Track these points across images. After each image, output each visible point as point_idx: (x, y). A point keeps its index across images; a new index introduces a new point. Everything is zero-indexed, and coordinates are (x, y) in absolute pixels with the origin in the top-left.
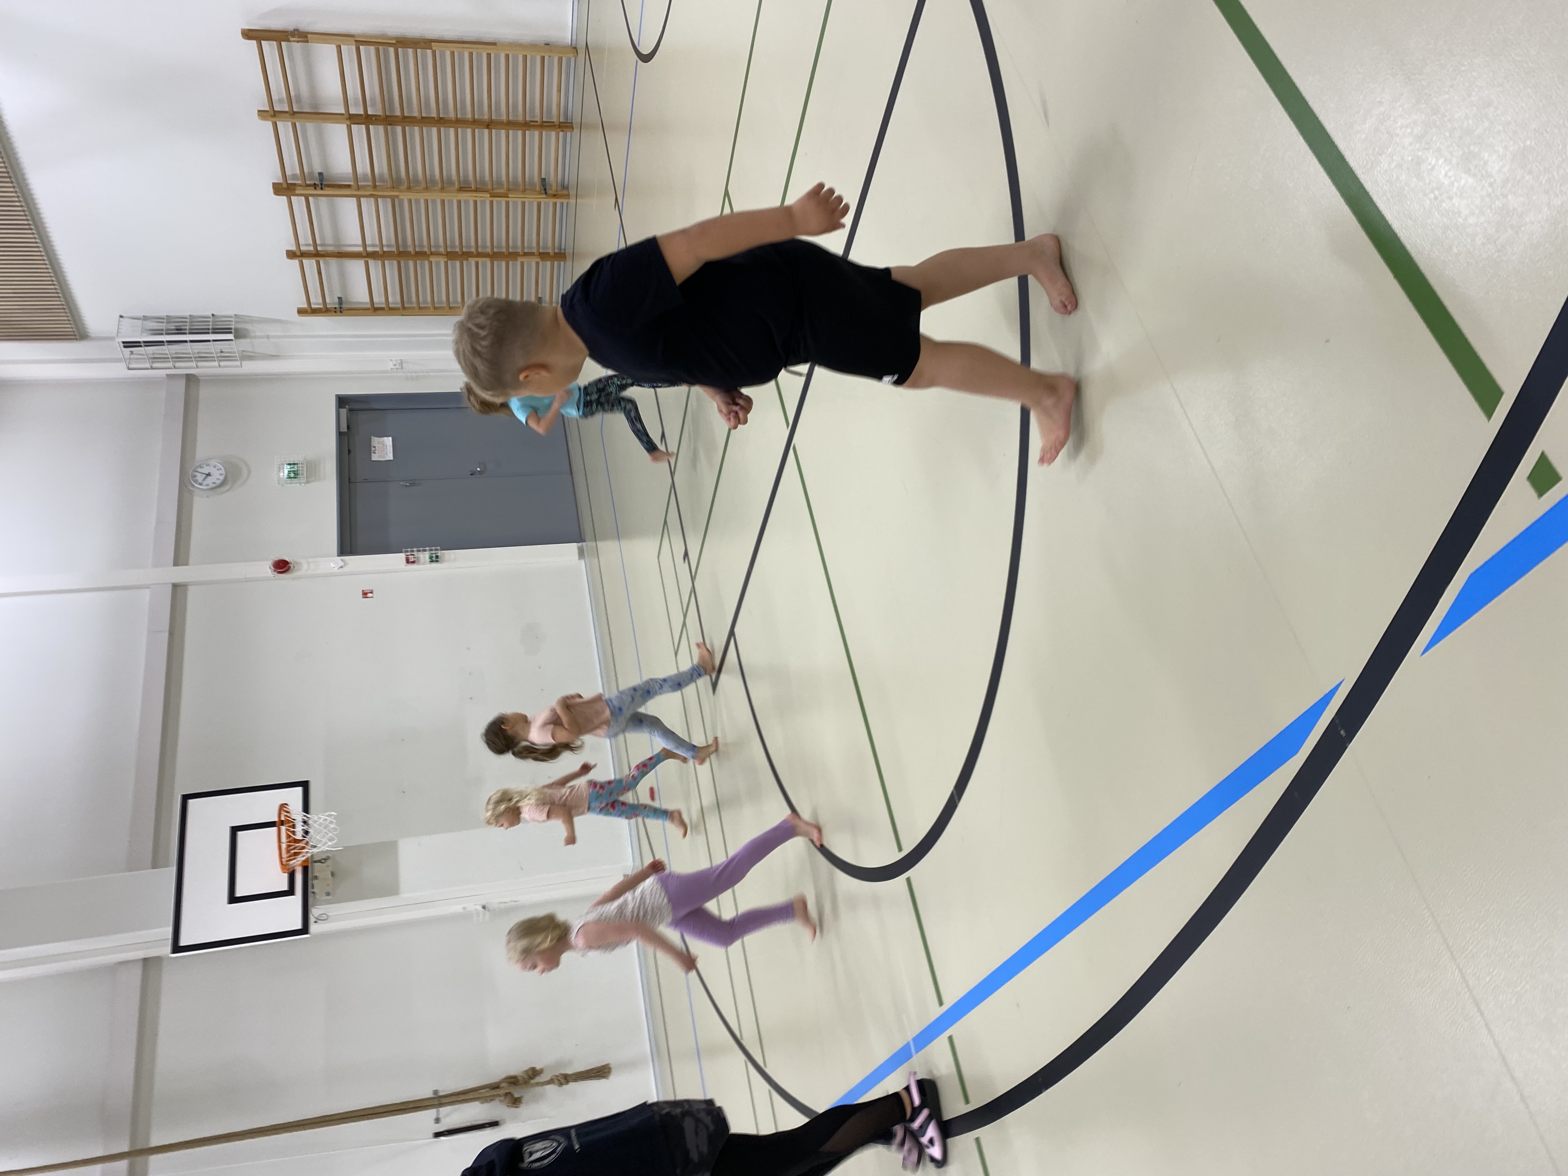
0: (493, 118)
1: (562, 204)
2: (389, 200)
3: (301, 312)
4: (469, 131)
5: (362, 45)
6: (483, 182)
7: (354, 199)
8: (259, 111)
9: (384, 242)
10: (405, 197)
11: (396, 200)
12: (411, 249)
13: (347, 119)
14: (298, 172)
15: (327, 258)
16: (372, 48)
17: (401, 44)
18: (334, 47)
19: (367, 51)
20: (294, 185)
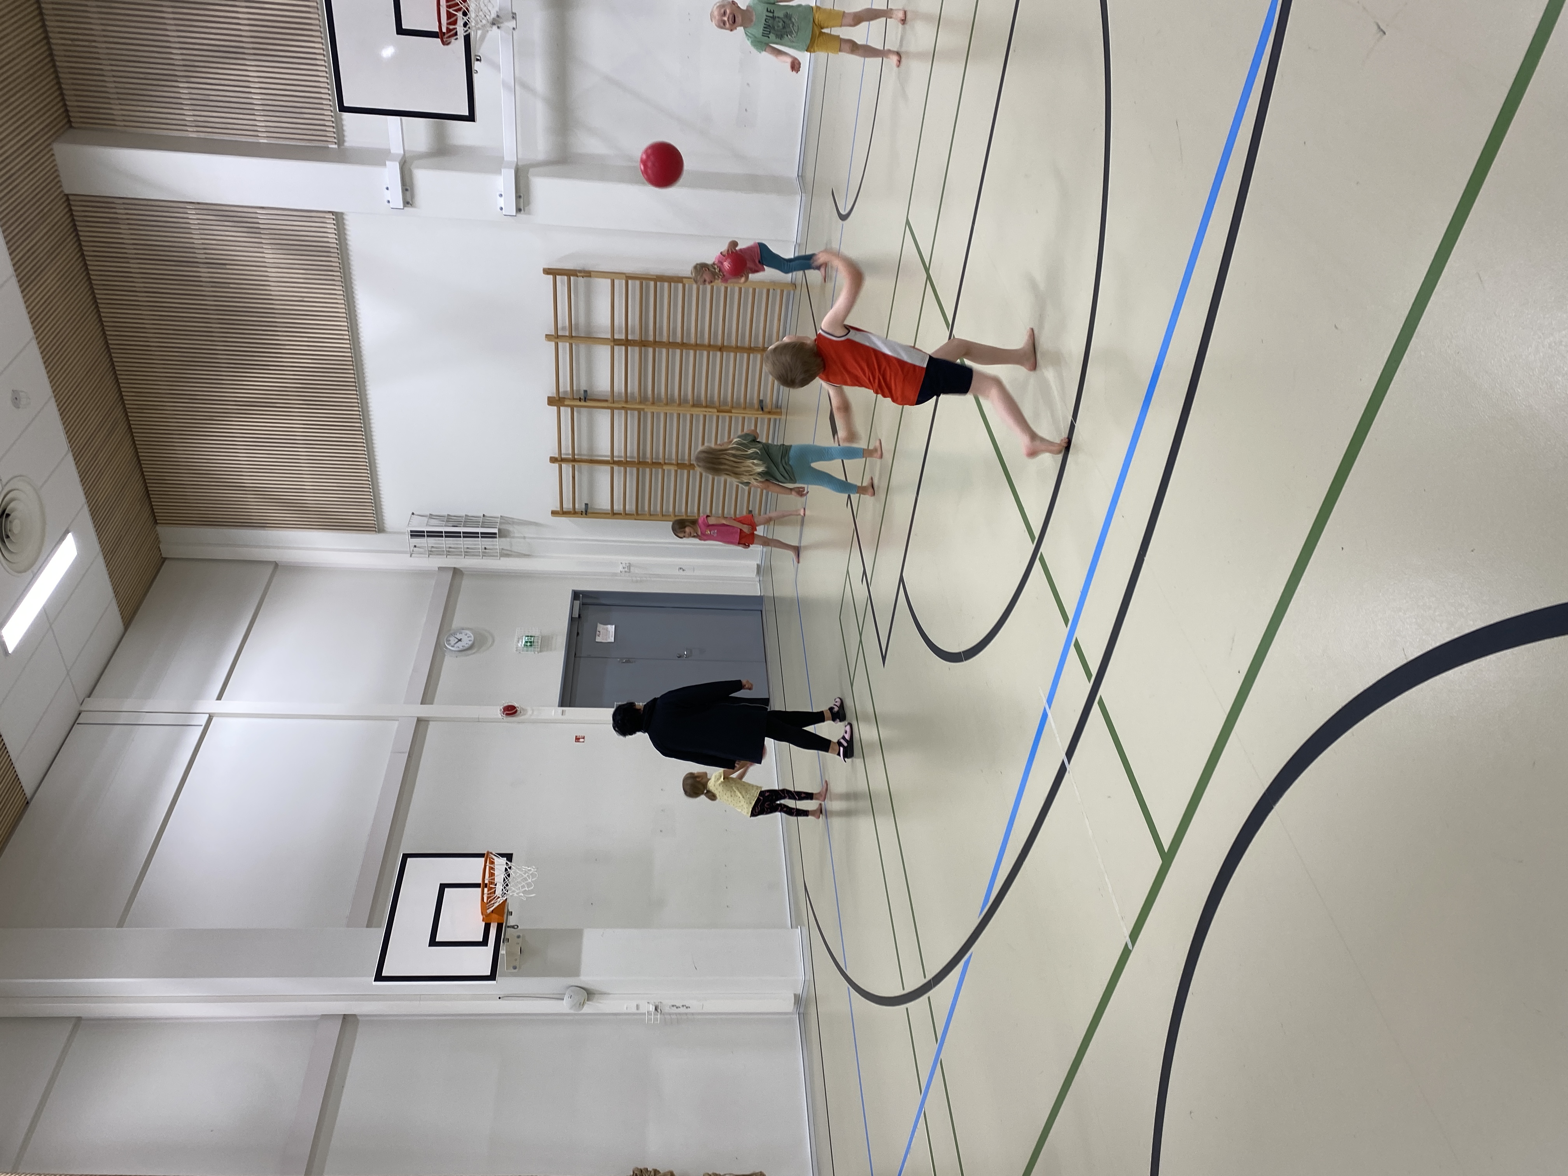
0: (725, 344)
1: (775, 420)
2: (636, 413)
3: (554, 513)
4: (705, 353)
5: (630, 279)
6: (712, 401)
7: (609, 411)
8: (546, 335)
9: (628, 454)
10: (649, 410)
11: (642, 413)
12: (649, 461)
13: (611, 341)
14: (569, 389)
15: (581, 463)
16: (638, 282)
17: (660, 279)
18: (609, 281)
19: (634, 285)
20: (564, 398)
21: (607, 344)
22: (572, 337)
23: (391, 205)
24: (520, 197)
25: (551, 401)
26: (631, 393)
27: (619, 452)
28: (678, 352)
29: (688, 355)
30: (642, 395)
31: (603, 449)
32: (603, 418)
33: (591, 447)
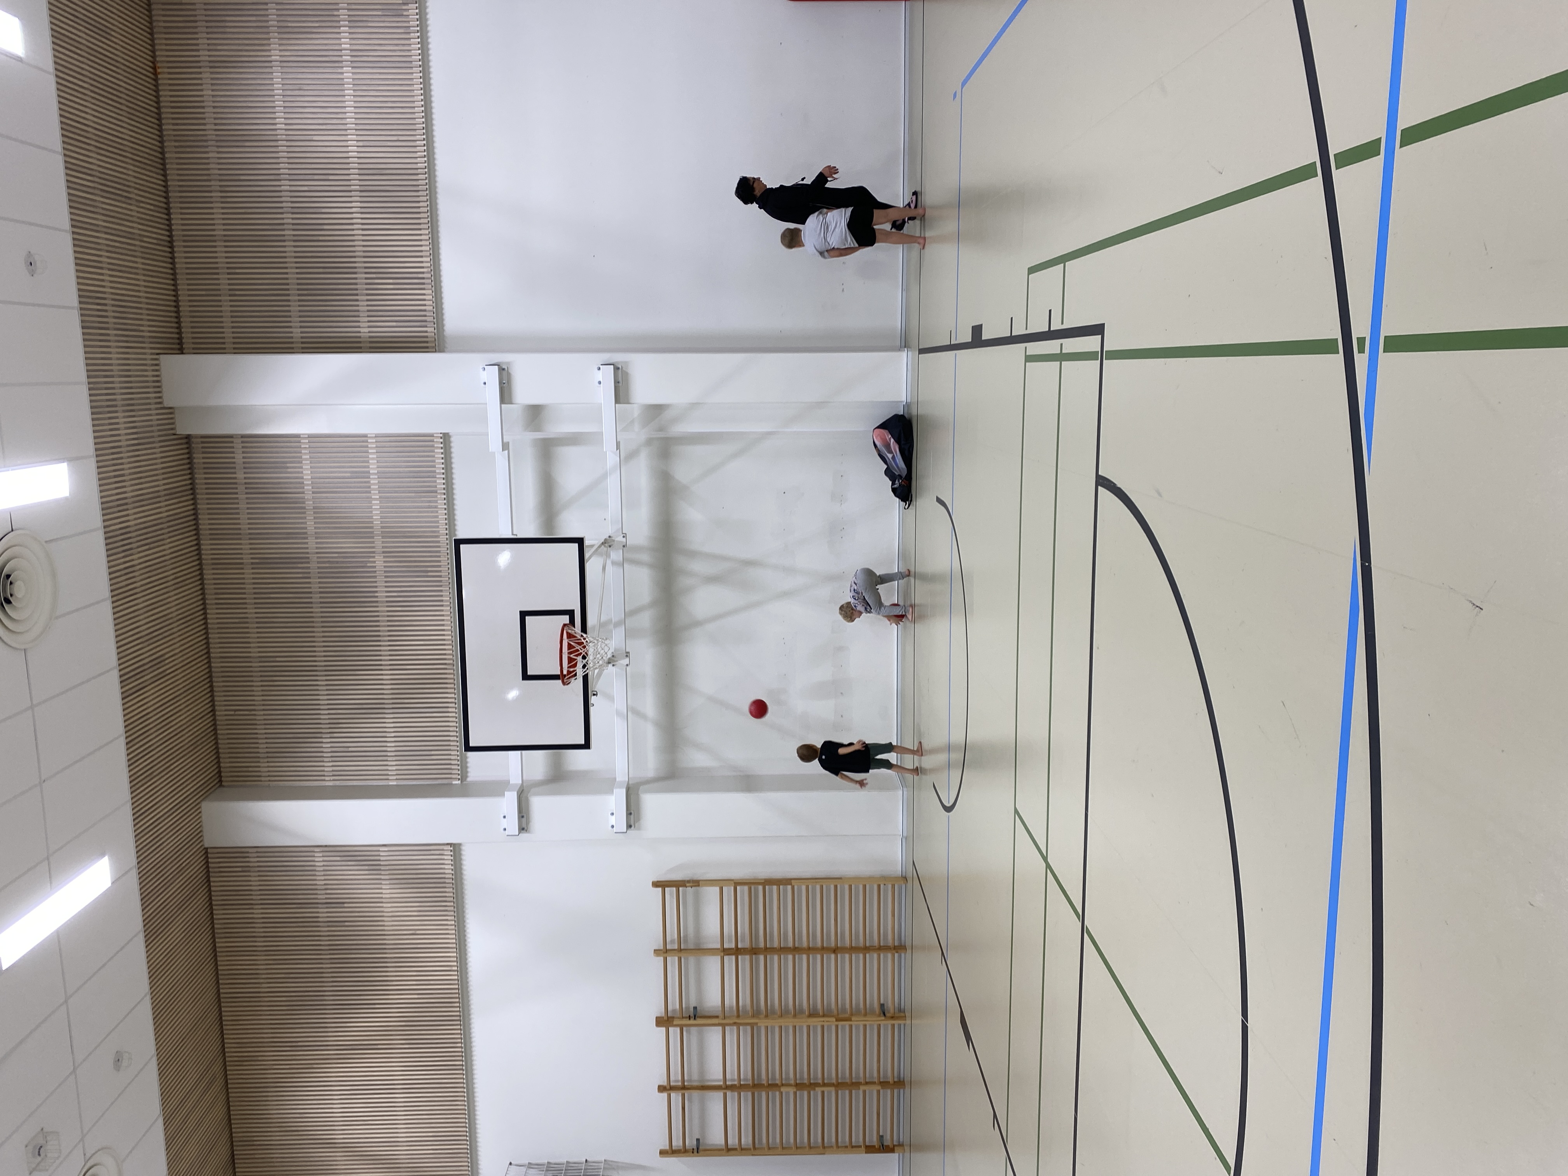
0: (839, 945)
1: (900, 1025)
2: (749, 1028)
3: (663, 1153)
4: (819, 956)
5: (738, 885)
6: (829, 1009)
7: (720, 1028)
8: (655, 950)
9: (742, 1076)
10: (763, 1023)
11: (755, 1028)
12: (765, 1082)
13: (722, 952)
14: (678, 1007)
15: (691, 1091)
16: (746, 888)
17: (768, 882)
18: (717, 889)
19: (743, 891)
20: (673, 1018)
21: (717, 955)
22: (681, 950)
23: (507, 832)
24: (631, 814)
25: (660, 1022)
26: (743, 1006)
27: (732, 1075)
28: (790, 957)
29: (801, 960)
30: (755, 1008)
31: (715, 1073)
32: (714, 1036)
33: (702, 1071)
